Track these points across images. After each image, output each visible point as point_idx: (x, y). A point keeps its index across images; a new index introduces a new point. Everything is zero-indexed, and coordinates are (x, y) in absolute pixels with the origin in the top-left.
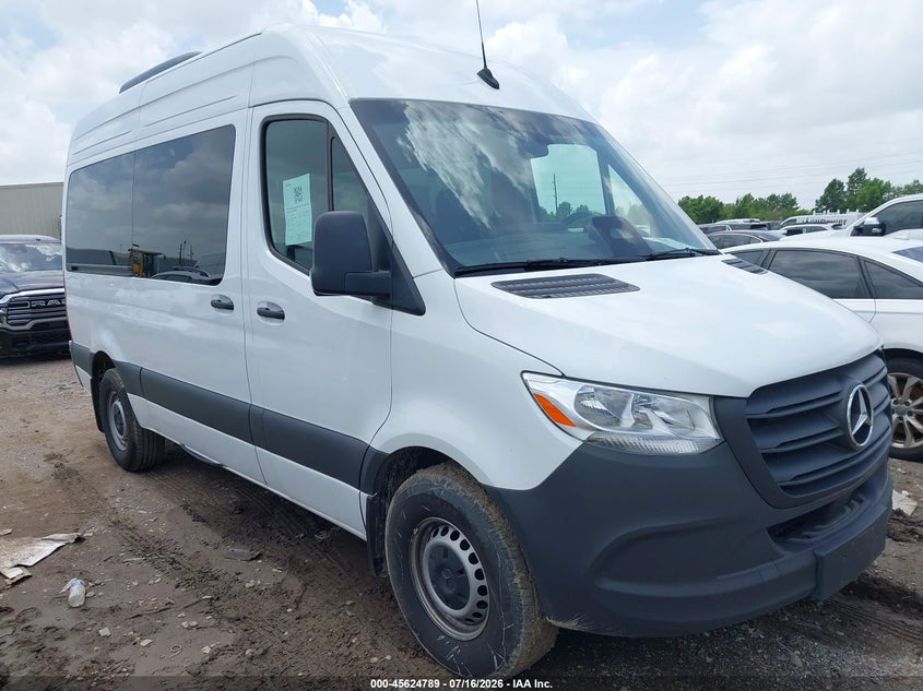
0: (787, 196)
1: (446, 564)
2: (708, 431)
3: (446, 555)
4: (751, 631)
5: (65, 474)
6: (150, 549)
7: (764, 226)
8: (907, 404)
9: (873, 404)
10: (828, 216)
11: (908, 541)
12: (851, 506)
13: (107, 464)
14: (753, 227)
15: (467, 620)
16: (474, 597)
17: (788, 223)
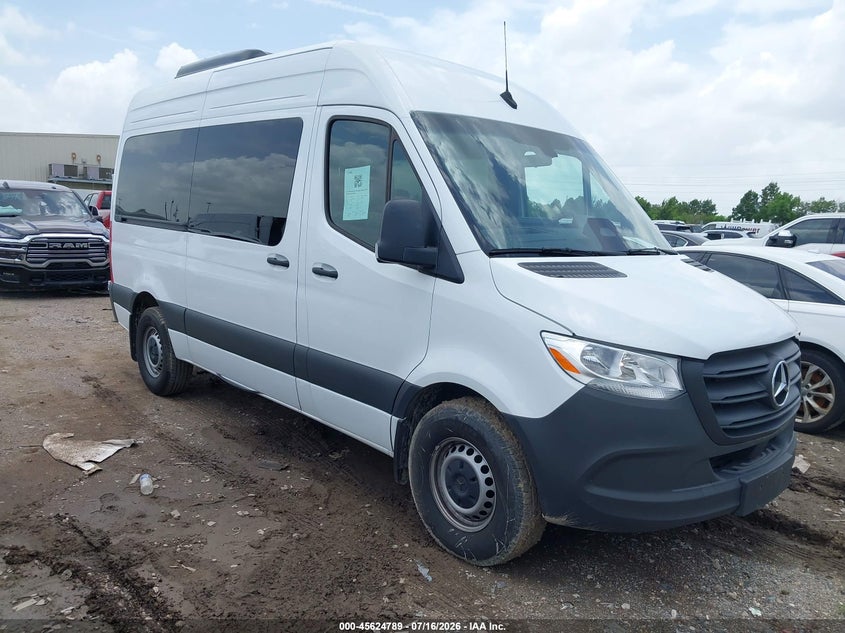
0: (708, 203)
1: (461, 473)
2: (675, 384)
3: (462, 467)
4: (682, 544)
5: (104, 394)
6: (195, 457)
7: (688, 228)
8: (807, 387)
9: (791, 376)
10: (744, 224)
11: (802, 491)
12: (767, 452)
13: (138, 388)
14: (679, 229)
15: (474, 518)
16: (482, 498)
17: (708, 228)
